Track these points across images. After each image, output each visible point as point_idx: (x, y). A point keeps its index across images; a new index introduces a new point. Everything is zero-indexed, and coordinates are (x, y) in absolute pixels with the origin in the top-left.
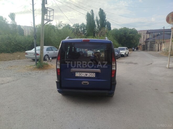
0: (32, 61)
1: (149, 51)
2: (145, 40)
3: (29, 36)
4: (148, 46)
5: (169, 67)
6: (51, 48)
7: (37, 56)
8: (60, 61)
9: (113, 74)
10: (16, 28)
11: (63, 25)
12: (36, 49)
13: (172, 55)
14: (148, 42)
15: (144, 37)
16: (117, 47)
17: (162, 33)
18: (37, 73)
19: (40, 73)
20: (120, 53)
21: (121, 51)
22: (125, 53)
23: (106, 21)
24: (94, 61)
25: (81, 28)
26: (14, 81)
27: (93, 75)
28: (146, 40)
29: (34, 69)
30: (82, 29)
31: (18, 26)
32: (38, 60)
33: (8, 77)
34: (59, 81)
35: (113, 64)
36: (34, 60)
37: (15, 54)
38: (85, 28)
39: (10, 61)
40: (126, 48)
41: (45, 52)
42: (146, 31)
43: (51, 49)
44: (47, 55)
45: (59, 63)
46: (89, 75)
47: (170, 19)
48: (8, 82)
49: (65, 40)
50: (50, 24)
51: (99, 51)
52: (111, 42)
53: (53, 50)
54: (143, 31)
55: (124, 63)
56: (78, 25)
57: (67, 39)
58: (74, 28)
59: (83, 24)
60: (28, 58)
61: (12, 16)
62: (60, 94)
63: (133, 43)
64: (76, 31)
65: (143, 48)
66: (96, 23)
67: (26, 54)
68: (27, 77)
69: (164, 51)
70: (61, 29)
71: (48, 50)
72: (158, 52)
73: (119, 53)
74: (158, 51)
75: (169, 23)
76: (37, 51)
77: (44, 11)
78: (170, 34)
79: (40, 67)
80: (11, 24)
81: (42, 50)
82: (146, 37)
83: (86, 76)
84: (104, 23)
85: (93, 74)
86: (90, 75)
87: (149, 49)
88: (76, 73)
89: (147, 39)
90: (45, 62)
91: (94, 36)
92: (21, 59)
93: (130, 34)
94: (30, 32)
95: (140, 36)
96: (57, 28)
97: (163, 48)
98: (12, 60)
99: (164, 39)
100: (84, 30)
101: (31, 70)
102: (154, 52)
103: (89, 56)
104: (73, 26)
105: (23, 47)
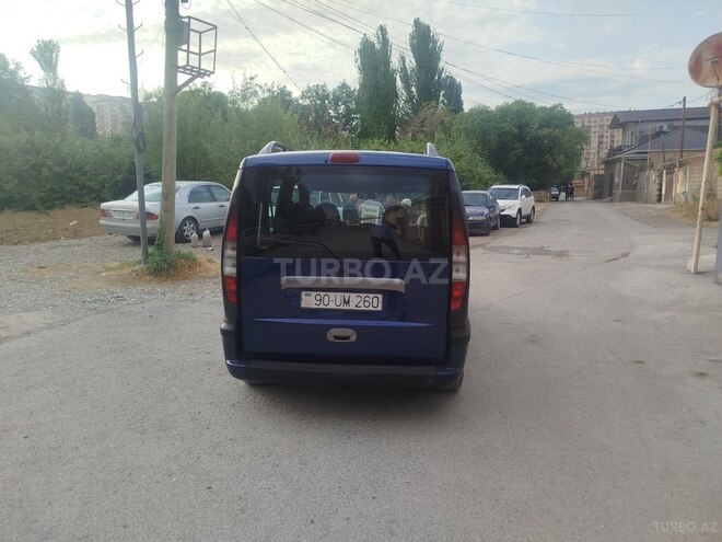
0: (129, 245)
1: (620, 201)
2: (603, 154)
3: (116, 140)
4: (617, 180)
5: (699, 269)
6: (210, 191)
7: (150, 224)
8: (235, 245)
9: (457, 299)
10: (64, 104)
11: (260, 93)
12: (146, 194)
13: (714, 216)
14: (618, 165)
15: (600, 143)
16: (486, 186)
17: (676, 124)
18: (149, 293)
19: (163, 295)
20: (498, 212)
21: (501, 203)
22: (520, 210)
23: (441, 72)
24: (383, 244)
25: (337, 105)
26: (50, 326)
27: (375, 303)
28: (609, 155)
29: (137, 277)
30: (342, 109)
31: (70, 96)
32: (151, 241)
33: (27, 310)
34: (232, 328)
35: (455, 258)
36: (136, 240)
37: (58, 214)
38: (353, 106)
39: (37, 245)
40: (522, 187)
41: (183, 207)
42: (611, 118)
43: (206, 195)
44: (191, 219)
45: (234, 253)
46: (356, 302)
47: (707, 67)
48: (28, 333)
49: (259, 155)
50: (204, 86)
51: (406, 201)
52: (447, 163)
53: (217, 197)
54: (598, 114)
55: (516, 251)
56: (324, 91)
57: (265, 153)
58: (307, 102)
59: (344, 86)
60: (111, 231)
61: (47, 54)
62: (242, 383)
63: (555, 166)
64: (315, 117)
65: (596, 187)
66: (399, 83)
67: (105, 213)
68: (104, 311)
69: (682, 199)
70: (250, 107)
71: (194, 196)
72: (658, 206)
73: (495, 210)
74: (659, 201)
75: (703, 83)
76: (147, 204)
77: (177, 30)
78: (706, 129)
79: (162, 269)
80: (43, 90)
81: (168, 197)
82: (609, 140)
83: (346, 307)
84: (432, 83)
85: (375, 300)
86: (361, 304)
87: (618, 192)
88: (303, 293)
89: (613, 151)
90: (184, 249)
91: (391, 137)
92: (83, 236)
93: (540, 127)
94: (123, 123)
95: (582, 137)
96: (234, 102)
97: (679, 189)
98: (47, 240)
99: (682, 152)
100: (349, 112)
101: (124, 282)
102: (641, 205)
103: (366, 222)
104: (303, 97)
105: (92, 184)
